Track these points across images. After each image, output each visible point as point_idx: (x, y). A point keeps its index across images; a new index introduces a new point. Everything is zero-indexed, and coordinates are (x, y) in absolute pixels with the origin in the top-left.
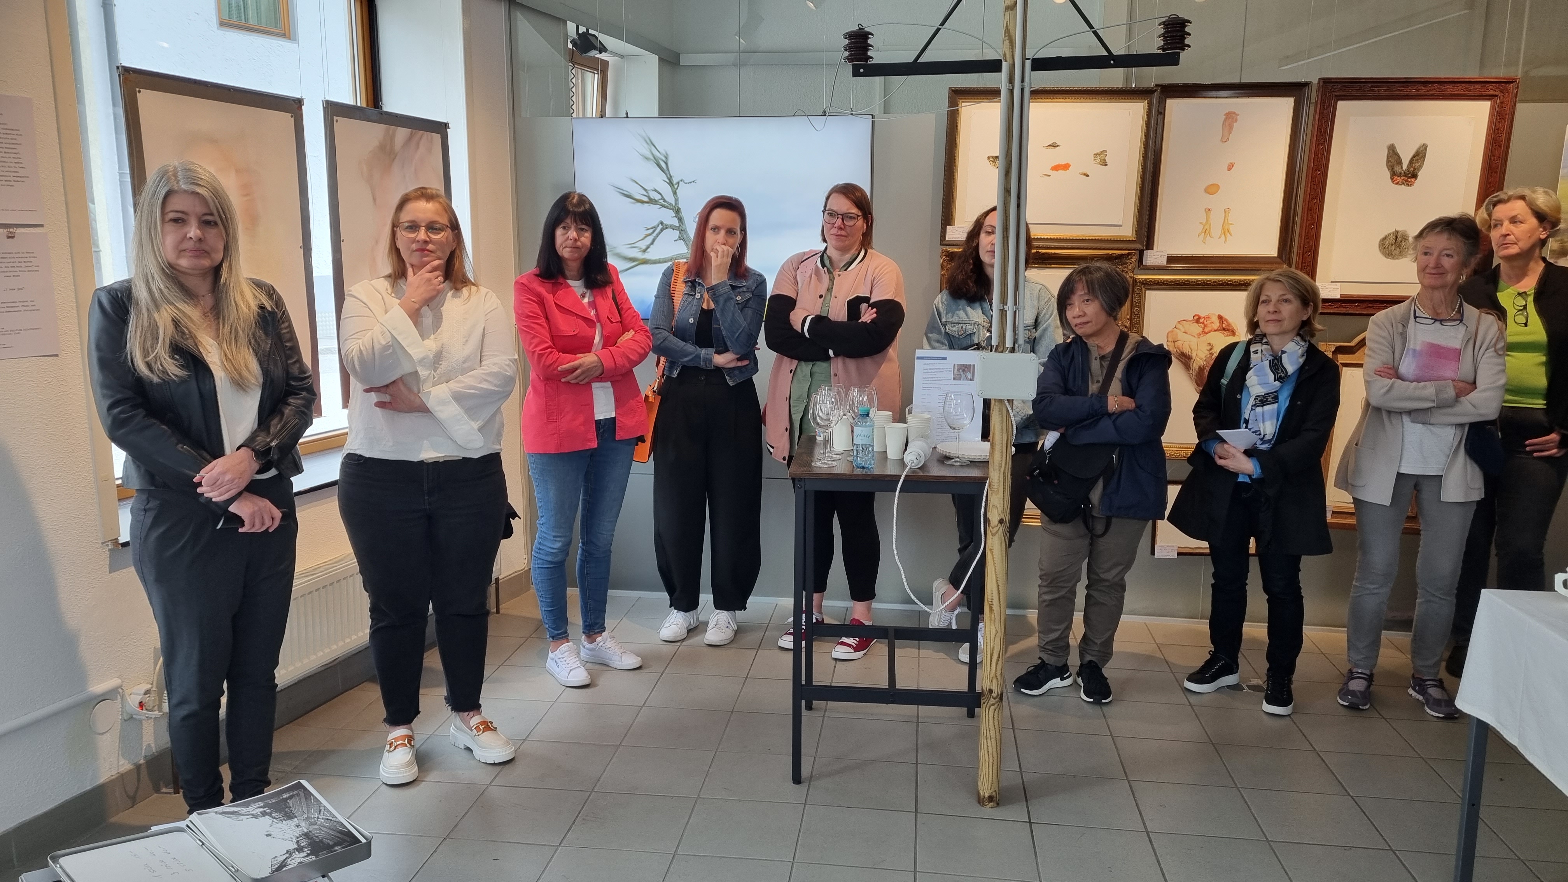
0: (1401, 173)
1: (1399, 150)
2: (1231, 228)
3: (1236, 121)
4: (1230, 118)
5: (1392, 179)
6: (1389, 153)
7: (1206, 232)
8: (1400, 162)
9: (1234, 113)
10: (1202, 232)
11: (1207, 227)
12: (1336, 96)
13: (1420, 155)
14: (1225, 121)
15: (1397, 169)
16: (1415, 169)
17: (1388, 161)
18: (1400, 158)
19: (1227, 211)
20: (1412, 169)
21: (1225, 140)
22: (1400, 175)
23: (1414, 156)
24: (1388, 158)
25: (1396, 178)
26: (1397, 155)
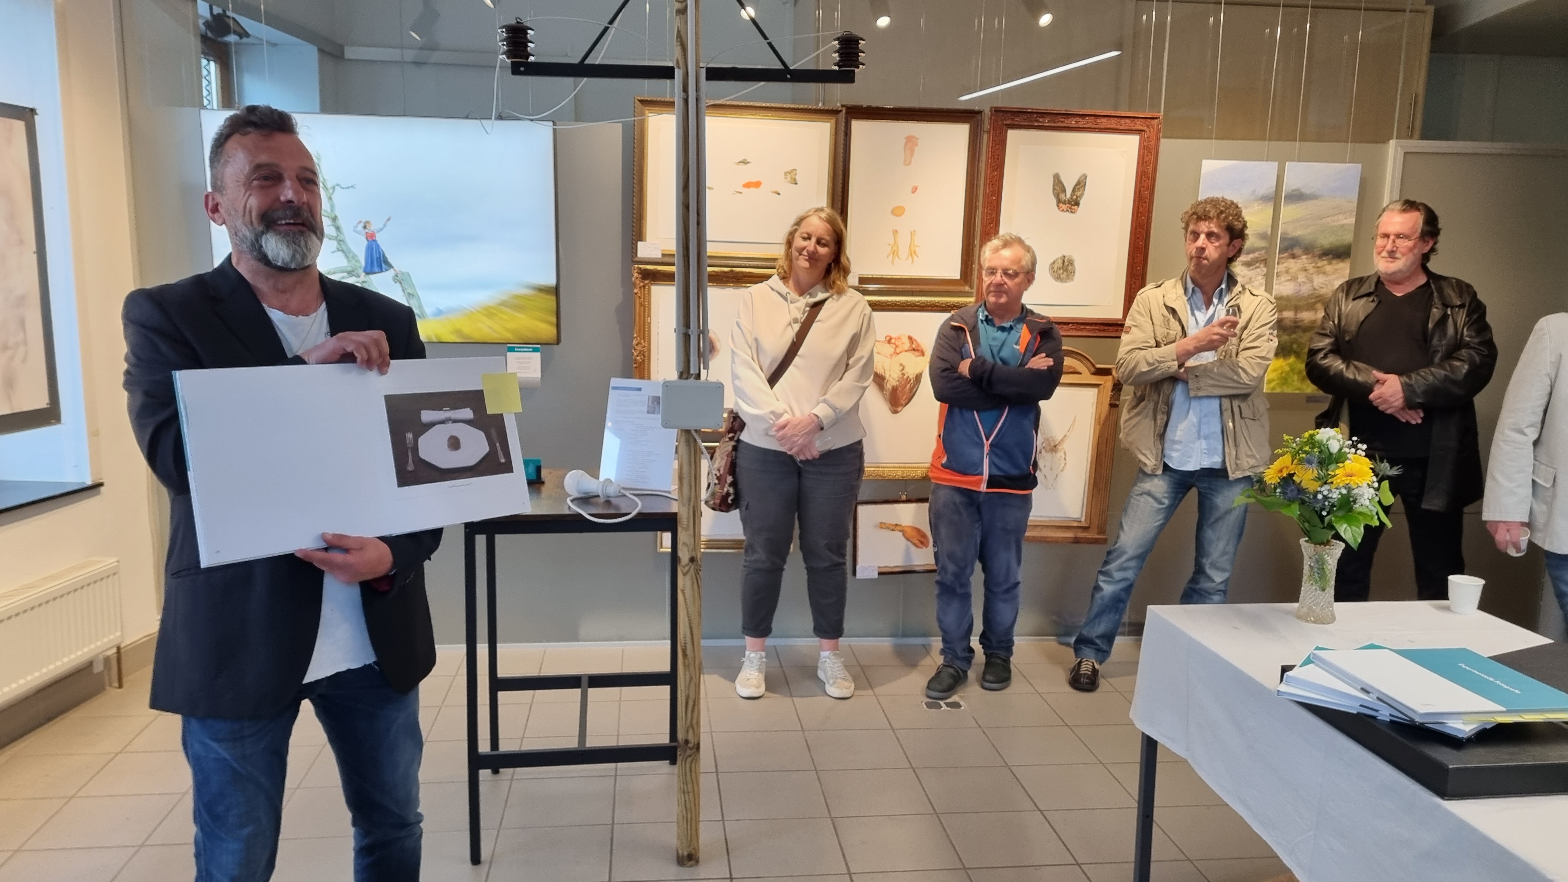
0: (1065, 201)
1: (1063, 179)
2: (917, 249)
3: (917, 145)
4: (911, 142)
5: (1058, 206)
6: (1054, 181)
7: (895, 253)
8: (1064, 190)
9: (914, 137)
10: (890, 254)
11: (895, 248)
12: (1006, 125)
13: (1081, 184)
14: (906, 144)
15: (1062, 196)
16: (1077, 197)
17: (1054, 189)
18: (1064, 187)
19: (912, 234)
20: (1075, 197)
21: (907, 163)
22: (1064, 203)
23: (1076, 185)
24: (1054, 186)
25: (1061, 205)
26: (1061, 183)
